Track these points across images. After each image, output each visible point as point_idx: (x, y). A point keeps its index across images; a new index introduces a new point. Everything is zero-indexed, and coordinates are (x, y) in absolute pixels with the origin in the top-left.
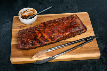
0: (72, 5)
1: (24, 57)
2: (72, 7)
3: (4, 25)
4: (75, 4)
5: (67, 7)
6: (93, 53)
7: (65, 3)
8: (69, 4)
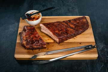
0: (73, 8)
1: (26, 54)
2: (73, 10)
3: (11, 26)
4: (75, 7)
5: (69, 10)
6: (91, 54)
7: (67, 6)
8: (71, 6)
